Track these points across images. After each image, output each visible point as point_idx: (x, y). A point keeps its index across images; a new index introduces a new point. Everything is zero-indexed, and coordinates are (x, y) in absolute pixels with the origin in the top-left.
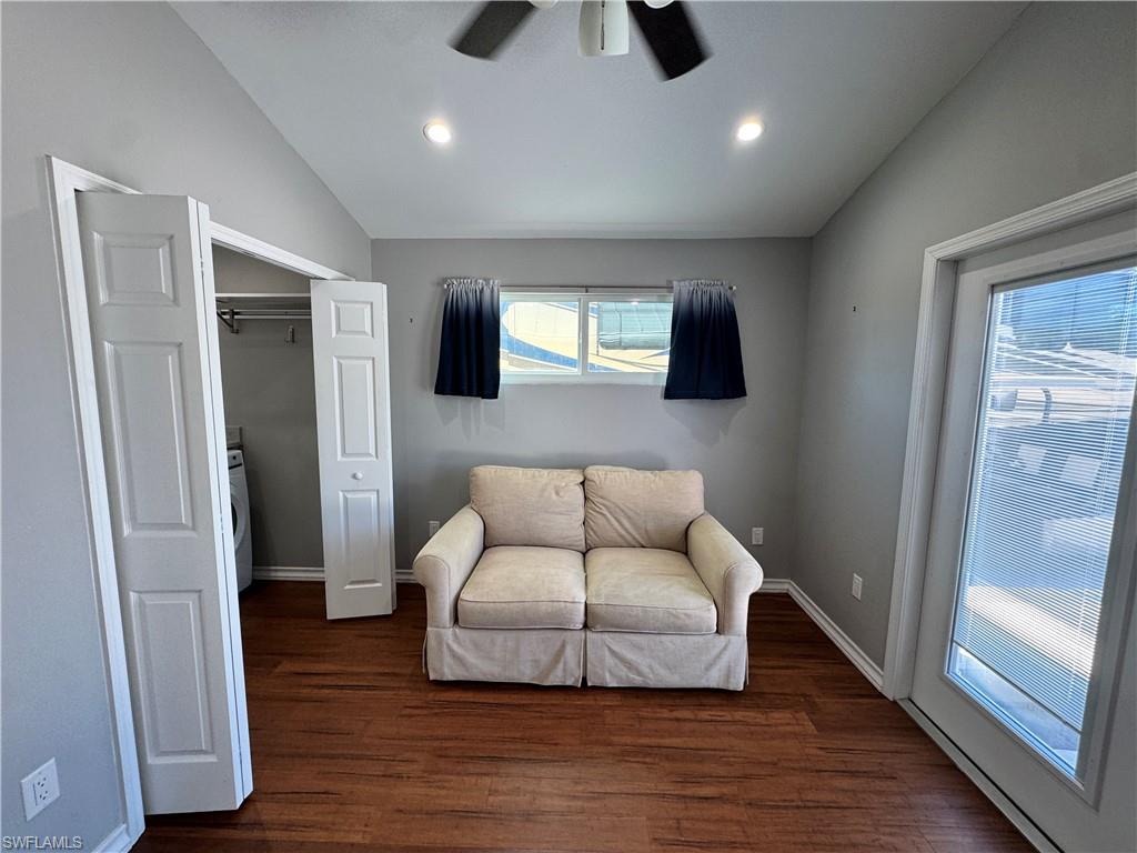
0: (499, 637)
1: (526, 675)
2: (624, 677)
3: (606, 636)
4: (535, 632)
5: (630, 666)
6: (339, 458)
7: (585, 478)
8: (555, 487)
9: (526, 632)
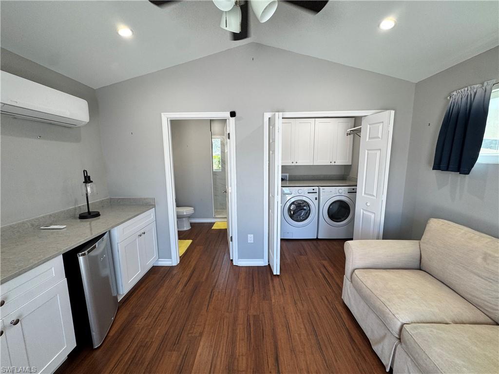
1: (368, 334)
6: (363, 195)
9: (372, 311)
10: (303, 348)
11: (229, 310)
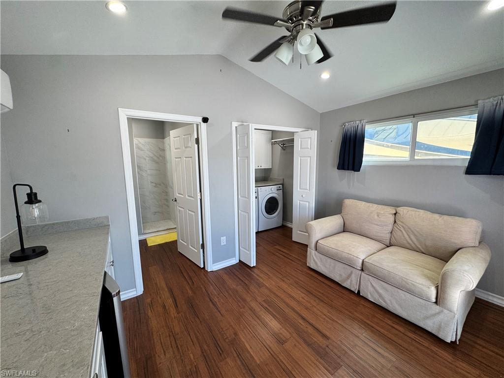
0: (329, 260)
1: (337, 279)
2: (377, 299)
3: (370, 277)
4: (342, 264)
5: (380, 295)
6: (299, 189)
7: (397, 212)
8: (378, 213)
9: (339, 263)
10: (311, 304)
11: (241, 306)
